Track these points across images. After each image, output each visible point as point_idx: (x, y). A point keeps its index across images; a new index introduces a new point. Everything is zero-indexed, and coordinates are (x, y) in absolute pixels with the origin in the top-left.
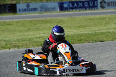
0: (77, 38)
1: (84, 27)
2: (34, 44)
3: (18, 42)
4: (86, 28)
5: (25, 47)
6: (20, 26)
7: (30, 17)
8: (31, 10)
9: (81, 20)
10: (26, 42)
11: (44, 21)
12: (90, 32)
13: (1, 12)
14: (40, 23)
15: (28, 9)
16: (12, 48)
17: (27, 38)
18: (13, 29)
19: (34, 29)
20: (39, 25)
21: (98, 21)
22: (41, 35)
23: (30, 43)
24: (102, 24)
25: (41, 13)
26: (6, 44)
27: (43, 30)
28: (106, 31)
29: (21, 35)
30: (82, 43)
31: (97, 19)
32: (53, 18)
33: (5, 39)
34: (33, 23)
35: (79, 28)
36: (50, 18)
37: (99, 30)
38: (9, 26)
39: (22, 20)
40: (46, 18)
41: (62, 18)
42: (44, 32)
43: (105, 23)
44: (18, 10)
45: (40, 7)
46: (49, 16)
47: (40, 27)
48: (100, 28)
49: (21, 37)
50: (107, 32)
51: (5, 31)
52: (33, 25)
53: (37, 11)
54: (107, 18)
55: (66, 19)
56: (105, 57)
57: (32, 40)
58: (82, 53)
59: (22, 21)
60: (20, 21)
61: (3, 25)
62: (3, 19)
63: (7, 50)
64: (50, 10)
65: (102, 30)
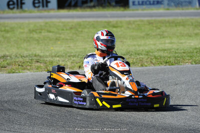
2: (154, 60)
3: (128, 56)
5: (140, 65)
6: (133, 29)
7: (151, 15)
8: (152, 3)
10: (141, 56)
11: (173, 22)
13: (104, 5)
14: (166, 26)
15: (148, 2)
17: (143, 51)
18: (121, 35)
19: (156, 35)
20: (163, 29)
22: (167, 45)
23: (147, 59)
25: (168, 9)
27: (170, 37)
29: (134, 45)
32: (188, 18)
34: (154, 25)
36: (183, 18)
38: (114, 29)
39: (138, 19)
40: (176, 18)
42: (172, 41)
44: (131, 3)
47: (166, 32)
49: (134, 48)
52: (155, 28)
53: (162, 6)
57: (151, 54)
59: (136, 21)
60: (134, 22)
62: (106, 17)
64: (184, 4)
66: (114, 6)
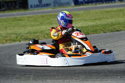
0: (92, 29)
1: (100, 19)
2: (46, 36)
3: (29, 35)
4: (102, 20)
6: (32, 20)
7: (43, 13)
8: (43, 5)
9: (97, 13)
10: (38, 34)
14: (53, 18)
15: (40, 5)
16: (23, 41)
17: (39, 31)
18: (24, 24)
21: (116, 13)
24: (119, 16)
25: (54, 8)
26: (17, 37)
28: (123, 21)
30: (97, 33)
31: (114, 11)
34: (46, 18)
35: (94, 20)
38: (20, 22)
43: (122, 15)
45: (53, 2)
47: (53, 21)
51: (15, 26)
52: (46, 19)
53: (49, 7)
56: (122, 44)
59: (34, 16)
60: (32, 16)
63: (18, 43)
64: (64, 5)
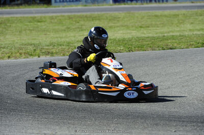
0: (137, 43)
1: (147, 27)
3: (51, 47)
4: (150, 28)
5: (62, 54)
6: (56, 23)
7: (71, 11)
9: (143, 17)
10: (63, 47)
11: (90, 17)
12: (155, 35)
13: (29, 3)
14: (84, 20)
16: (43, 55)
17: (64, 42)
18: (45, 28)
19: (76, 28)
20: (82, 23)
21: (168, 19)
23: (68, 49)
24: (173, 24)
25: (85, 6)
26: (35, 50)
28: (178, 34)
29: (57, 37)
30: (143, 50)
31: (166, 16)
32: (103, 13)
33: (33, 43)
34: (74, 20)
35: (140, 28)
36: (99, 13)
37: (169, 33)
38: (39, 24)
39: (59, 14)
40: (93, 13)
41: (116, 14)
43: (177, 22)
46: (98, 10)
47: (84, 25)
48: (170, 30)
49: (56, 40)
50: (180, 36)
51: (33, 30)
52: (74, 22)
53: (80, 3)
54: (181, 14)
55: (122, 14)
56: (176, 71)
57: (71, 45)
58: (143, 65)
59: (58, 17)
60: (56, 17)
61: (32, 22)
62: (32, 13)
63: (36, 58)
65: (173, 32)
66: (38, 4)
